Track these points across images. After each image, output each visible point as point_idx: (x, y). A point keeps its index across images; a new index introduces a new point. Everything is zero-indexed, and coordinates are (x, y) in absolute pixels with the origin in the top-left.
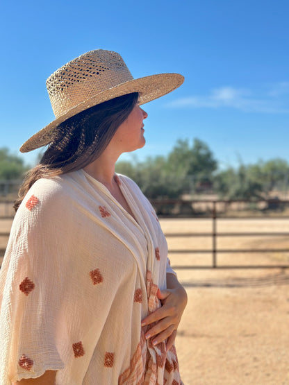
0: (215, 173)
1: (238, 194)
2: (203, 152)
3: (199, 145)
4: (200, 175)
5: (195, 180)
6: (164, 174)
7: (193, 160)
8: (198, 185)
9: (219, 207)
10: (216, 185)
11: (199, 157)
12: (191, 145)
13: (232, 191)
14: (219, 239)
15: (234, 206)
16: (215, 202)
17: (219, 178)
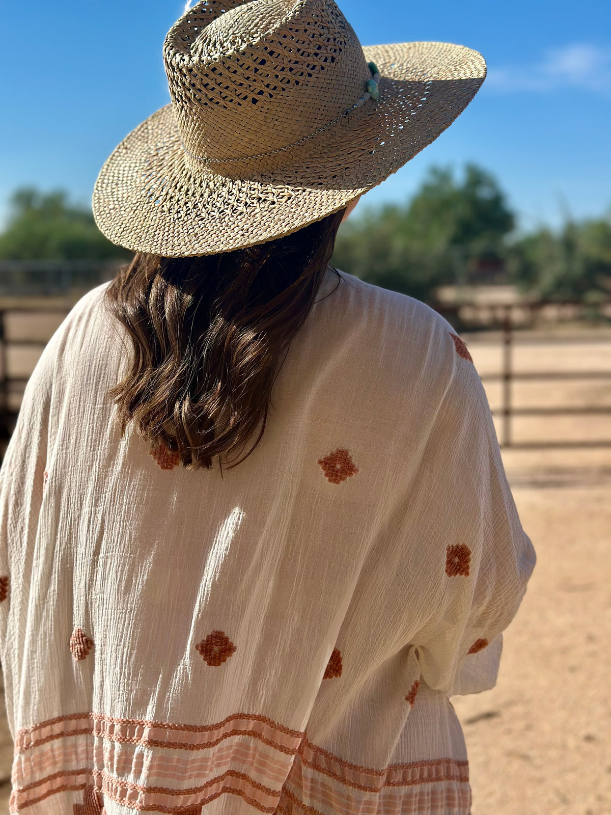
0: (511, 239)
1: (560, 284)
2: (484, 193)
3: (476, 178)
4: (478, 246)
5: (466, 257)
6: (399, 244)
7: (463, 210)
8: (472, 266)
9: (518, 316)
10: (513, 266)
11: (475, 204)
12: (459, 178)
13: (547, 279)
14: (517, 387)
15: (551, 312)
16: (508, 307)
17: (519, 251)
